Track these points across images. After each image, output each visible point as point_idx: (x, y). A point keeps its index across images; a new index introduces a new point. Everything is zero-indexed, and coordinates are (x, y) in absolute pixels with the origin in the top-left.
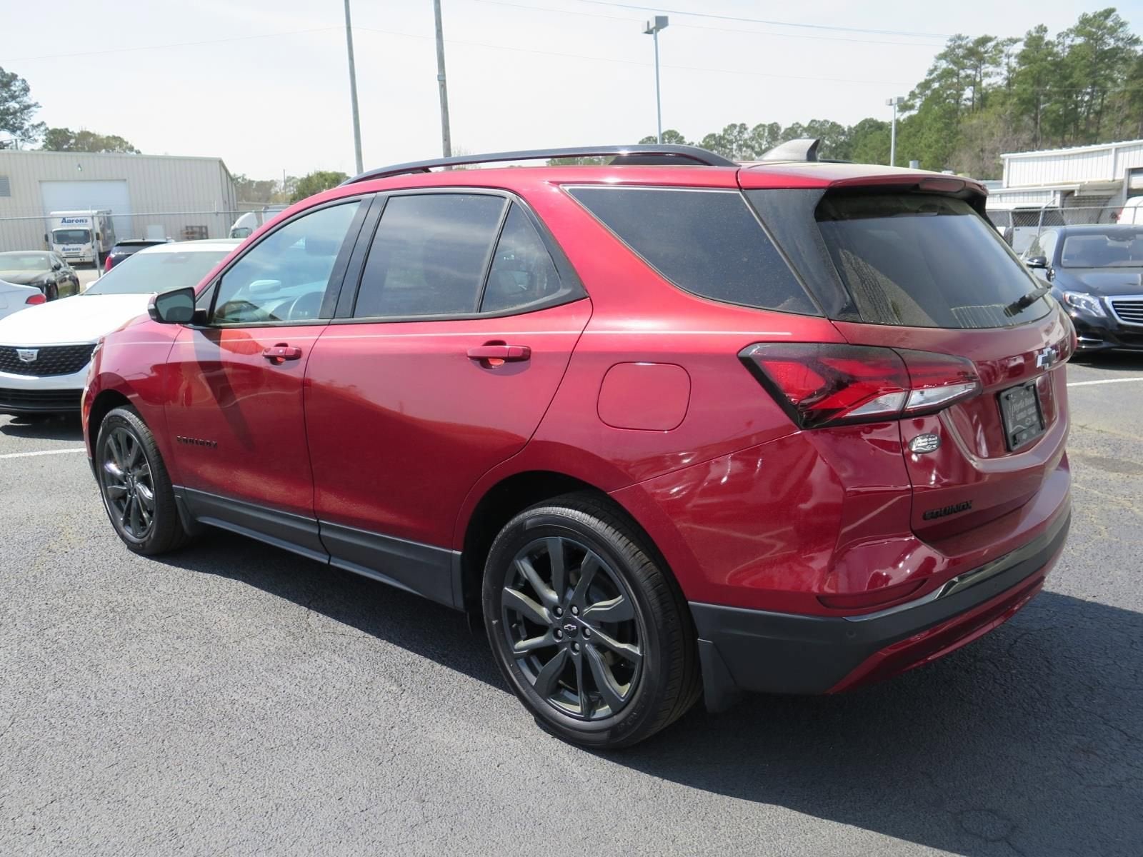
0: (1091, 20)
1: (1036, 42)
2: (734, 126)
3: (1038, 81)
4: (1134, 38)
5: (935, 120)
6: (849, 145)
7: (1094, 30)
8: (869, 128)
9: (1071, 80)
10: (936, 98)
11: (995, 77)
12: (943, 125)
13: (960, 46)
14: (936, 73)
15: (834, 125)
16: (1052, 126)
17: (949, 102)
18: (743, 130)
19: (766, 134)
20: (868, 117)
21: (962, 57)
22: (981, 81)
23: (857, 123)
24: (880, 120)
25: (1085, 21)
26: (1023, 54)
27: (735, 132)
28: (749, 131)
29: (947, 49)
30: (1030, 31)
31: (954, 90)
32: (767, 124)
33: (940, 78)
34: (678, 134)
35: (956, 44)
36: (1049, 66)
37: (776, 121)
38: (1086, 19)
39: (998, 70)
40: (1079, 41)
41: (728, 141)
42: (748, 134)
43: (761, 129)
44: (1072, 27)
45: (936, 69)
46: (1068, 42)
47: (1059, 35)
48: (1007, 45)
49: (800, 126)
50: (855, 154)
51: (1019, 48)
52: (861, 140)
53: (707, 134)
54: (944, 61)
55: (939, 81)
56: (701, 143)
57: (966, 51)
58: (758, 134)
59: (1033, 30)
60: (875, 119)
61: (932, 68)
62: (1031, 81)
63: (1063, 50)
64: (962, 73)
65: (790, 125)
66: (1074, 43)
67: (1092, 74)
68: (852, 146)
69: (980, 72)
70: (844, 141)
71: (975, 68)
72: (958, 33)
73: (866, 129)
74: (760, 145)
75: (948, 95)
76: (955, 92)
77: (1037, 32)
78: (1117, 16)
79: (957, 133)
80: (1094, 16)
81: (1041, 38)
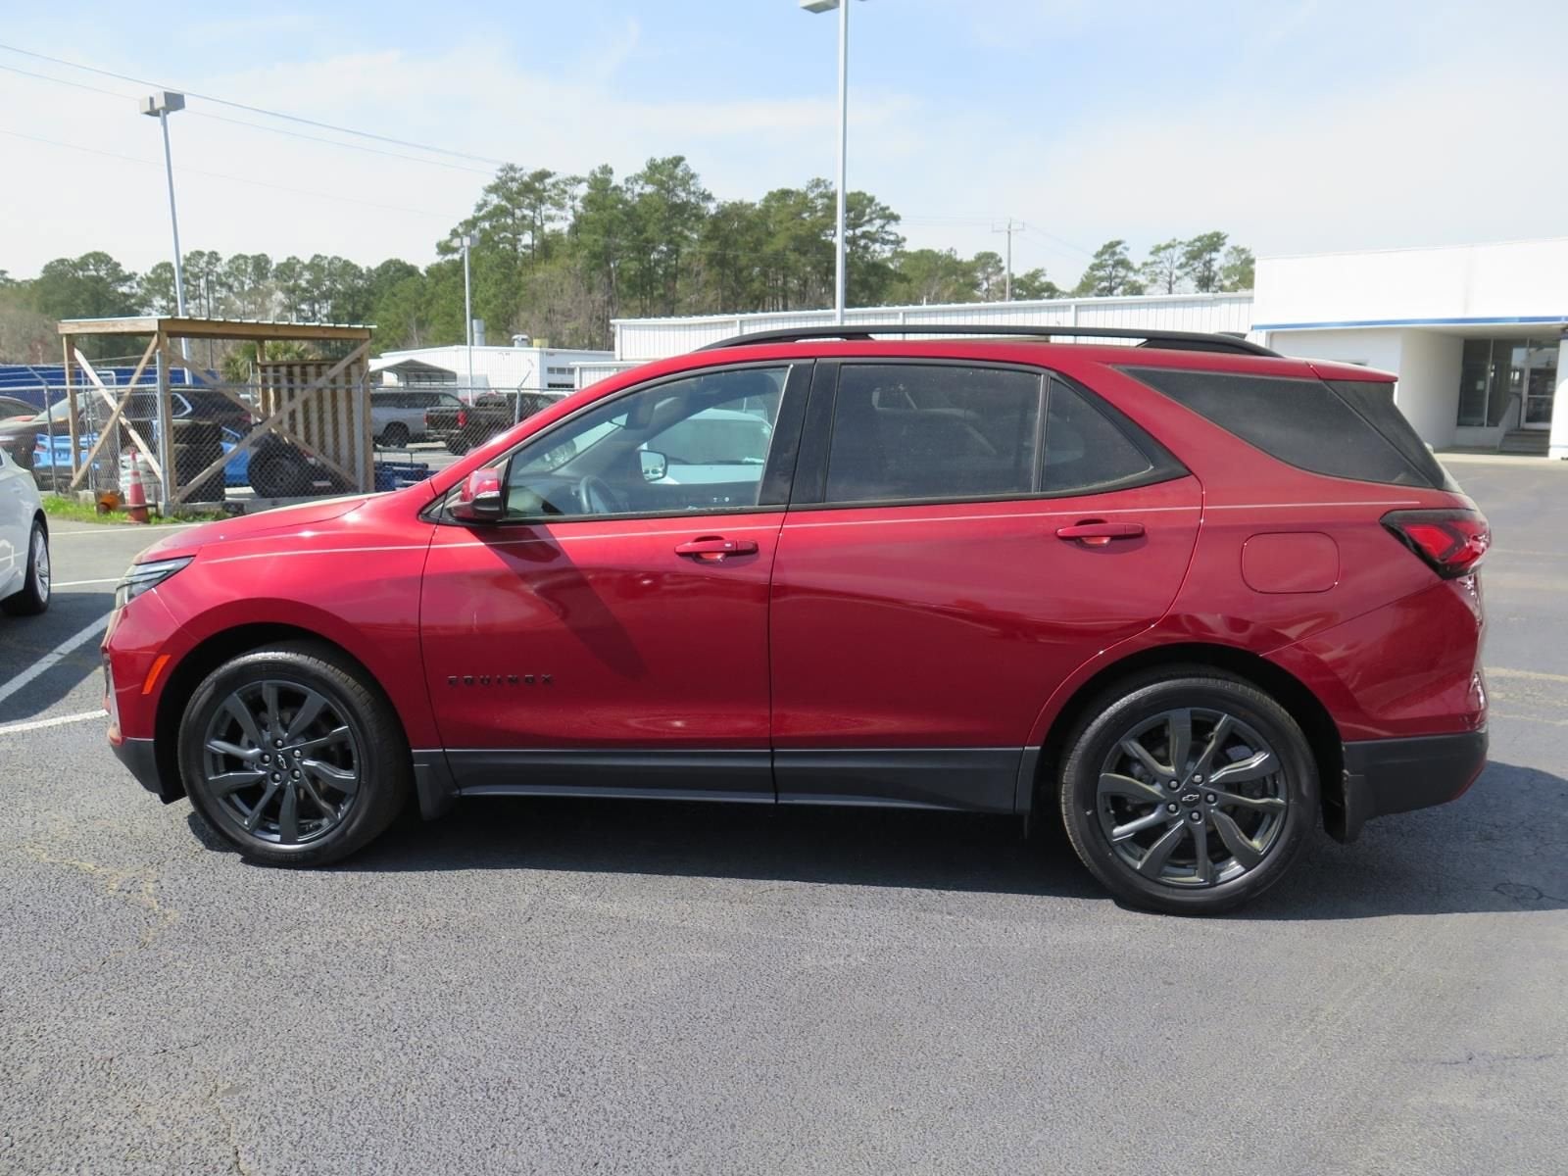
0: (660, 166)
1: (601, 184)
2: (201, 254)
3: (608, 232)
4: (706, 193)
5: (491, 269)
6: (370, 292)
7: (664, 178)
8: (394, 272)
9: (645, 235)
10: (487, 241)
11: (560, 222)
12: (501, 276)
13: (513, 180)
14: (486, 209)
15: (347, 264)
16: (629, 287)
17: (504, 248)
18: (214, 261)
19: (249, 270)
20: (394, 257)
21: (516, 193)
22: (542, 224)
23: (379, 264)
24: (408, 263)
25: (654, 167)
26: (590, 198)
27: (201, 262)
28: (223, 263)
29: (497, 181)
30: (594, 171)
31: (511, 233)
32: (249, 254)
33: (489, 216)
34: (111, 259)
35: (508, 176)
36: (621, 216)
37: (265, 252)
38: (654, 165)
39: (563, 214)
40: (649, 189)
41: (192, 274)
42: (222, 267)
43: (241, 261)
44: (639, 172)
45: (485, 204)
46: (637, 189)
47: (627, 180)
48: (571, 185)
49: (298, 261)
50: (382, 305)
51: (582, 190)
52: (386, 287)
53: (157, 263)
54: (495, 196)
55: (491, 220)
56: (149, 274)
57: (521, 186)
58: (237, 268)
59: (597, 170)
60: (402, 260)
61: (481, 202)
62: (601, 231)
63: (633, 198)
64: (518, 213)
65: (284, 260)
66: (643, 192)
67: (668, 229)
68: (374, 294)
69: (540, 214)
70: (362, 286)
71: (533, 208)
72: (510, 162)
73: (391, 273)
74: (242, 284)
75: (501, 239)
76: (510, 236)
77: (602, 173)
78: (687, 166)
79: (519, 288)
80: (663, 163)
81: (608, 181)
